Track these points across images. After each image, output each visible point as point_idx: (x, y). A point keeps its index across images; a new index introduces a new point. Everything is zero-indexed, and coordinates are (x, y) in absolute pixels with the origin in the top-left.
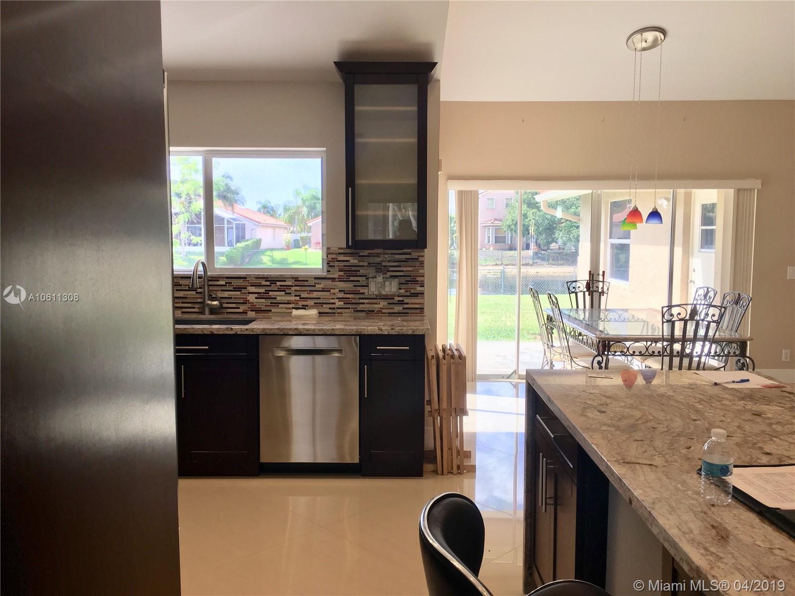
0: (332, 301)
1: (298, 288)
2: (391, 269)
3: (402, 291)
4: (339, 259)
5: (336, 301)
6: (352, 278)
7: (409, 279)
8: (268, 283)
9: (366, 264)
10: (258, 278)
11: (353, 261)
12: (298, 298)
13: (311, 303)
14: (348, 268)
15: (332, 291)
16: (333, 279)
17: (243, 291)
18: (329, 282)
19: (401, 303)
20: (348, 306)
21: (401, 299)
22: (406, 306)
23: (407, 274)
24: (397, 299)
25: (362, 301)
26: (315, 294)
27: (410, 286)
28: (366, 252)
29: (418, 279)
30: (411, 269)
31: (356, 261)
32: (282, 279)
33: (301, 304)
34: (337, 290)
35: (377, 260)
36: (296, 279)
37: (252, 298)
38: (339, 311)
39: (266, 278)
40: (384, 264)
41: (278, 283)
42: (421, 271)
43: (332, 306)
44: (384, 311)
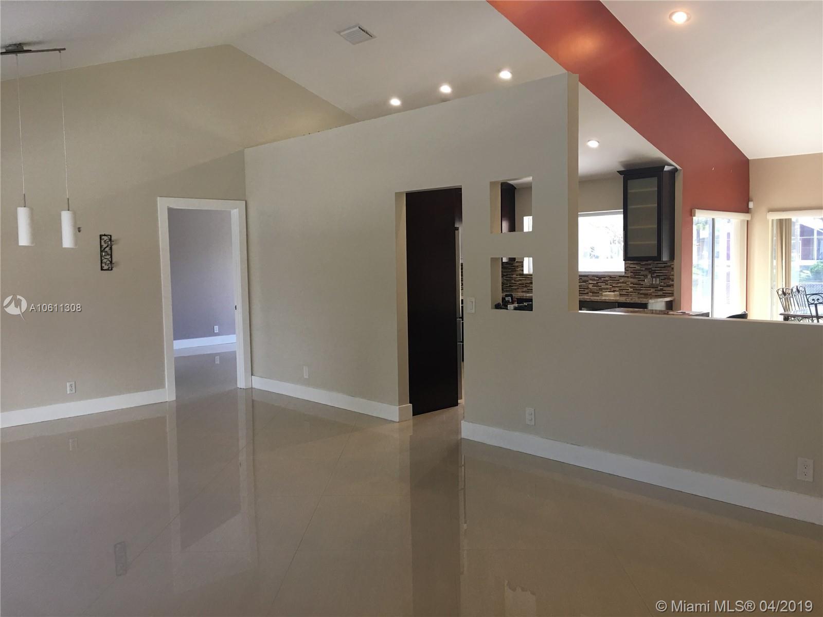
0: (627, 288)
1: (611, 281)
2: (657, 272)
3: (662, 284)
4: (631, 266)
5: (628, 288)
6: (637, 277)
7: (666, 277)
8: (598, 279)
9: (644, 269)
10: (593, 276)
11: (638, 267)
12: (611, 286)
13: (617, 289)
14: (635, 271)
15: (627, 283)
16: (628, 277)
17: (587, 283)
18: (626, 279)
19: (661, 290)
20: (635, 291)
21: (661, 288)
22: (664, 292)
23: (664, 274)
24: (660, 288)
25: (642, 289)
26: (619, 285)
27: (666, 281)
28: (644, 263)
29: (671, 277)
30: (667, 272)
31: (639, 268)
32: (604, 277)
33: (612, 289)
34: (629, 283)
35: (649, 267)
36: (610, 277)
37: (590, 286)
38: (631, 293)
39: (597, 276)
40: (653, 269)
41: (602, 279)
42: (672, 273)
43: (627, 291)
44: (653, 294)
